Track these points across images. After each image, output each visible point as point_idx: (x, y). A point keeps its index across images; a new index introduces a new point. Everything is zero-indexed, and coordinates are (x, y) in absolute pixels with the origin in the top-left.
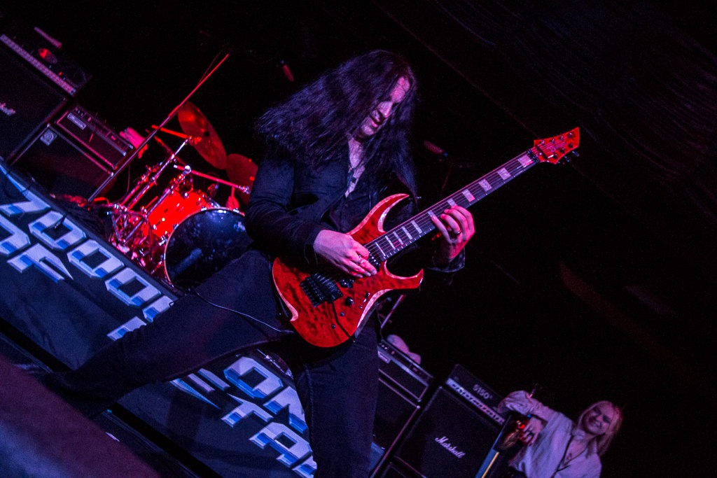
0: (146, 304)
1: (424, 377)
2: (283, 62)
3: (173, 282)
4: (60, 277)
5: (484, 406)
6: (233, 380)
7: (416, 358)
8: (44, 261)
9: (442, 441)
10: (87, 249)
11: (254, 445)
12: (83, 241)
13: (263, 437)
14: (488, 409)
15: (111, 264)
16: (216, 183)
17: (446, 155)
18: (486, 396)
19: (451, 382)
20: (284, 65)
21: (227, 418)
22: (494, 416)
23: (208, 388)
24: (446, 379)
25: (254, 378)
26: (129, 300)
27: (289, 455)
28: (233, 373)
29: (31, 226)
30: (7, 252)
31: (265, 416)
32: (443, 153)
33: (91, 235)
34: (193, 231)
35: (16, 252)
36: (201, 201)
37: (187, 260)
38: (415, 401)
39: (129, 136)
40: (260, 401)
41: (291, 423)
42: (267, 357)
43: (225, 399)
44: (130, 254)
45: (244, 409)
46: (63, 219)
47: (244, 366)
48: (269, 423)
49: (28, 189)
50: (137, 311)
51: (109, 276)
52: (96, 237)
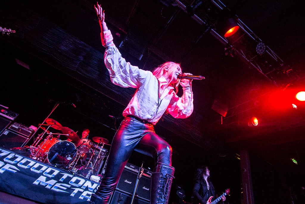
0: (44, 171)
2: (73, 104)
3: (51, 163)
4: (16, 171)
5: (133, 170)
6: (72, 184)
8: (10, 168)
9: (126, 181)
10: (24, 161)
11: (80, 199)
12: (22, 159)
13: (82, 196)
15: (32, 163)
16: (59, 135)
18: (133, 167)
21: (72, 195)
22: (136, 171)
23: (65, 188)
25: (77, 182)
26: (38, 172)
28: (71, 182)
29: (4, 159)
31: (82, 190)
32: (113, 117)
33: (24, 157)
34: (55, 148)
36: (56, 140)
37: (54, 156)
39: (32, 128)
40: (80, 187)
41: (89, 190)
42: (80, 175)
43: (70, 190)
44: (37, 159)
45: (76, 191)
46: (15, 155)
47: (74, 179)
48: (83, 192)
49: (3, 149)
50: (41, 174)
51: (31, 167)
52: (26, 157)
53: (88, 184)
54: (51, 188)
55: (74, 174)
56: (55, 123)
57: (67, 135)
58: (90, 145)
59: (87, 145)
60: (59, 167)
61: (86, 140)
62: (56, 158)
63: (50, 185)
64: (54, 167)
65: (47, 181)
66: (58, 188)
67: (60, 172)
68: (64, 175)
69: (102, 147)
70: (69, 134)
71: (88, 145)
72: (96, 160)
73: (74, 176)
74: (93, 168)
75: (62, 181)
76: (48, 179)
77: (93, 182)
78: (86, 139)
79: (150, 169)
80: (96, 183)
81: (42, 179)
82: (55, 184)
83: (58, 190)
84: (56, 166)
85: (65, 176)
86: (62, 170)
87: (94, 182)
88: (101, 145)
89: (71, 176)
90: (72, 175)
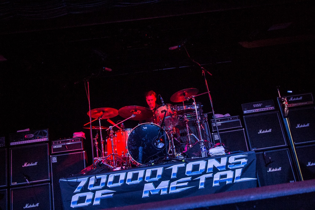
0: (144, 178)
1: (236, 118)
2: (104, 68)
3: (143, 164)
4: (112, 195)
5: (262, 109)
6: (191, 174)
7: (228, 115)
8: (103, 194)
9: (260, 132)
10: (111, 179)
11: (216, 187)
12: (108, 178)
13: (216, 182)
14: (264, 109)
15: (122, 176)
16: (121, 123)
17: (180, 46)
18: (260, 105)
19: (245, 112)
20: (105, 68)
21: (200, 187)
22: (269, 109)
23: (186, 184)
24: (243, 112)
25: (196, 168)
26: (138, 181)
27: (229, 180)
28: (188, 172)
29: (89, 188)
30: (90, 202)
31: (210, 175)
32: (178, 47)
33: (108, 174)
34: (133, 143)
35: (93, 200)
36: (122, 133)
37: (140, 153)
38: (241, 128)
39: (76, 136)
40: (205, 173)
41: (219, 170)
42: (192, 158)
43: (194, 181)
44: (122, 168)
45: (202, 179)
46: (96, 177)
47: (189, 167)
48: (213, 176)
49: (77, 178)
50: (143, 182)
51: (125, 180)
52: (110, 173)
53: (212, 163)
54: (168, 191)
55: (183, 161)
56: (104, 112)
57: (133, 116)
58: (174, 110)
59: (171, 115)
60: (158, 163)
61: (164, 108)
62: (143, 155)
63: (164, 189)
64: (152, 166)
65: (156, 186)
66: (177, 188)
67: (164, 168)
68: (171, 169)
69: (194, 103)
70: (134, 114)
71: (172, 113)
72: (199, 127)
73: (186, 163)
74: (202, 140)
75: (175, 177)
76: (156, 184)
77: (217, 158)
78: (162, 107)
79: (291, 92)
80: (223, 156)
81: (149, 187)
82: (169, 185)
83: (178, 190)
84: (153, 164)
85: (175, 169)
86: (165, 164)
87: (219, 157)
88: (190, 103)
89: (183, 165)
90: (183, 163)
